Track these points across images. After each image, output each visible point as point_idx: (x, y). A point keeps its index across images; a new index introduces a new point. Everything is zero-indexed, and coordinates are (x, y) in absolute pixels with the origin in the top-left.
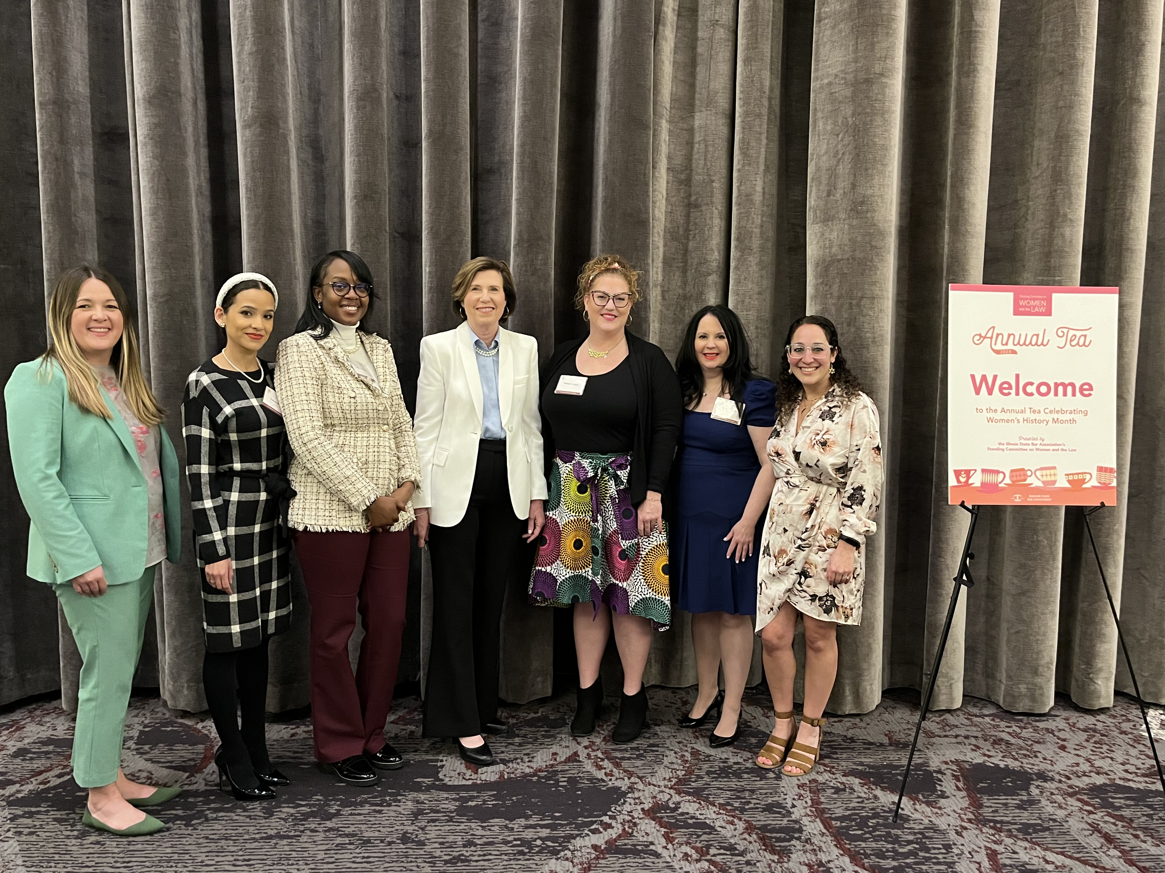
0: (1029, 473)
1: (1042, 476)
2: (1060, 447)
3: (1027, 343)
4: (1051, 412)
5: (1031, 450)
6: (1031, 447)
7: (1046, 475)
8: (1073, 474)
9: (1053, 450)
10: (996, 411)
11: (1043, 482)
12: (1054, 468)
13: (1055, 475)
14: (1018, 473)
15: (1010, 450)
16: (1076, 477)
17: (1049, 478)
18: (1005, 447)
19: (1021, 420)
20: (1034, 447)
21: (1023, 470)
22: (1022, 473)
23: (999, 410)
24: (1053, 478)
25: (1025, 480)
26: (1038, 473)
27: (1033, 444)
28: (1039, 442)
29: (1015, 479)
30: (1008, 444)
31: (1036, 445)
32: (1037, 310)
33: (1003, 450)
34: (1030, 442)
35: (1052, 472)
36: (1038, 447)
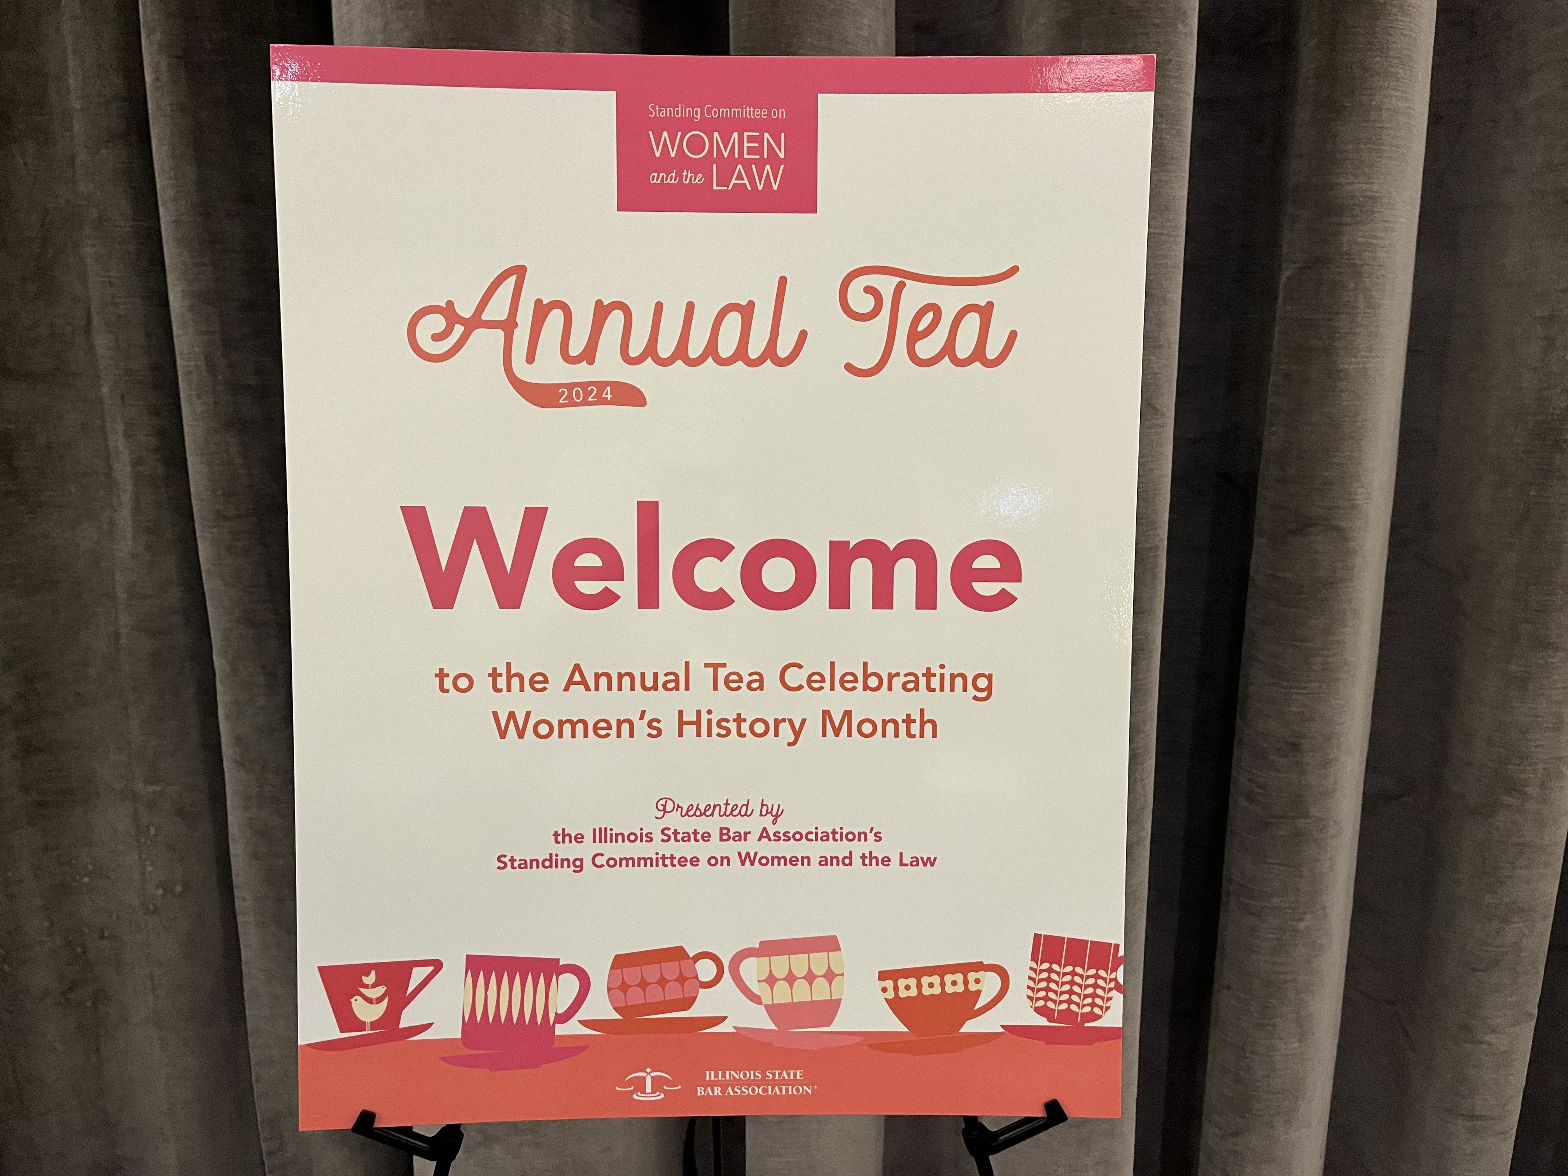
0: (706, 970)
1: (771, 980)
2: (859, 848)
3: (695, 349)
4: (814, 682)
5: (713, 862)
6: (716, 847)
7: (791, 979)
8: (918, 973)
9: (824, 861)
10: (539, 682)
11: (773, 1010)
12: (830, 944)
13: (830, 976)
14: (652, 972)
15: (612, 863)
16: (931, 987)
17: (802, 993)
18: (586, 850)
19: (670, 726)
20: (731, 849)
21: (678, 953)
22: (671, 970)
23: (558, 677)
24: (821, 991)
25: (688, 1003)
26: (750, 968)
27: (724, 834)
28: (755, 824)
29: (636, 997)
30: (602, 835)
31: (741, 837)
32: (739, 179)
33: (578, 866)
34: (712, 824)
35: (819, 961)
36: (751, 846)
